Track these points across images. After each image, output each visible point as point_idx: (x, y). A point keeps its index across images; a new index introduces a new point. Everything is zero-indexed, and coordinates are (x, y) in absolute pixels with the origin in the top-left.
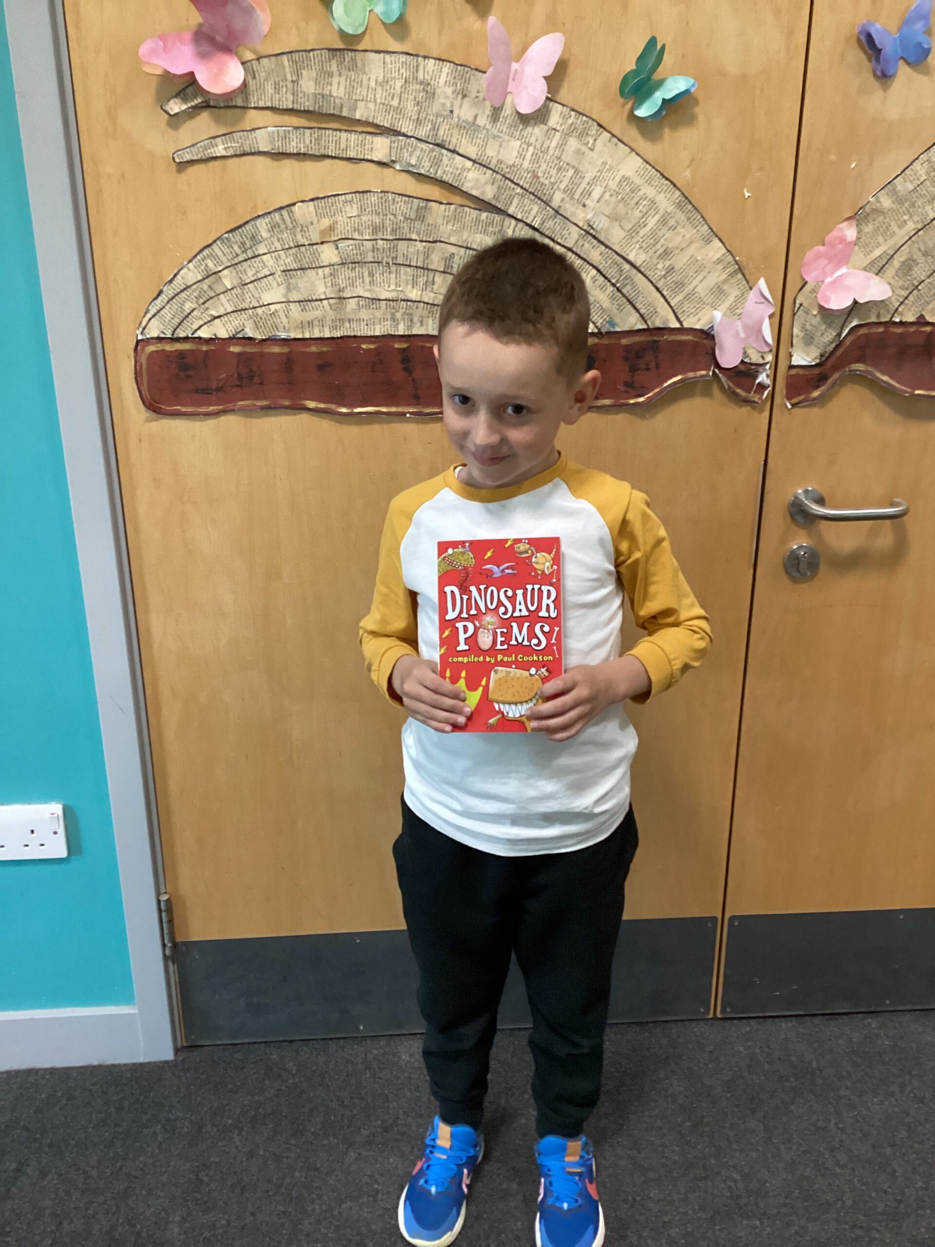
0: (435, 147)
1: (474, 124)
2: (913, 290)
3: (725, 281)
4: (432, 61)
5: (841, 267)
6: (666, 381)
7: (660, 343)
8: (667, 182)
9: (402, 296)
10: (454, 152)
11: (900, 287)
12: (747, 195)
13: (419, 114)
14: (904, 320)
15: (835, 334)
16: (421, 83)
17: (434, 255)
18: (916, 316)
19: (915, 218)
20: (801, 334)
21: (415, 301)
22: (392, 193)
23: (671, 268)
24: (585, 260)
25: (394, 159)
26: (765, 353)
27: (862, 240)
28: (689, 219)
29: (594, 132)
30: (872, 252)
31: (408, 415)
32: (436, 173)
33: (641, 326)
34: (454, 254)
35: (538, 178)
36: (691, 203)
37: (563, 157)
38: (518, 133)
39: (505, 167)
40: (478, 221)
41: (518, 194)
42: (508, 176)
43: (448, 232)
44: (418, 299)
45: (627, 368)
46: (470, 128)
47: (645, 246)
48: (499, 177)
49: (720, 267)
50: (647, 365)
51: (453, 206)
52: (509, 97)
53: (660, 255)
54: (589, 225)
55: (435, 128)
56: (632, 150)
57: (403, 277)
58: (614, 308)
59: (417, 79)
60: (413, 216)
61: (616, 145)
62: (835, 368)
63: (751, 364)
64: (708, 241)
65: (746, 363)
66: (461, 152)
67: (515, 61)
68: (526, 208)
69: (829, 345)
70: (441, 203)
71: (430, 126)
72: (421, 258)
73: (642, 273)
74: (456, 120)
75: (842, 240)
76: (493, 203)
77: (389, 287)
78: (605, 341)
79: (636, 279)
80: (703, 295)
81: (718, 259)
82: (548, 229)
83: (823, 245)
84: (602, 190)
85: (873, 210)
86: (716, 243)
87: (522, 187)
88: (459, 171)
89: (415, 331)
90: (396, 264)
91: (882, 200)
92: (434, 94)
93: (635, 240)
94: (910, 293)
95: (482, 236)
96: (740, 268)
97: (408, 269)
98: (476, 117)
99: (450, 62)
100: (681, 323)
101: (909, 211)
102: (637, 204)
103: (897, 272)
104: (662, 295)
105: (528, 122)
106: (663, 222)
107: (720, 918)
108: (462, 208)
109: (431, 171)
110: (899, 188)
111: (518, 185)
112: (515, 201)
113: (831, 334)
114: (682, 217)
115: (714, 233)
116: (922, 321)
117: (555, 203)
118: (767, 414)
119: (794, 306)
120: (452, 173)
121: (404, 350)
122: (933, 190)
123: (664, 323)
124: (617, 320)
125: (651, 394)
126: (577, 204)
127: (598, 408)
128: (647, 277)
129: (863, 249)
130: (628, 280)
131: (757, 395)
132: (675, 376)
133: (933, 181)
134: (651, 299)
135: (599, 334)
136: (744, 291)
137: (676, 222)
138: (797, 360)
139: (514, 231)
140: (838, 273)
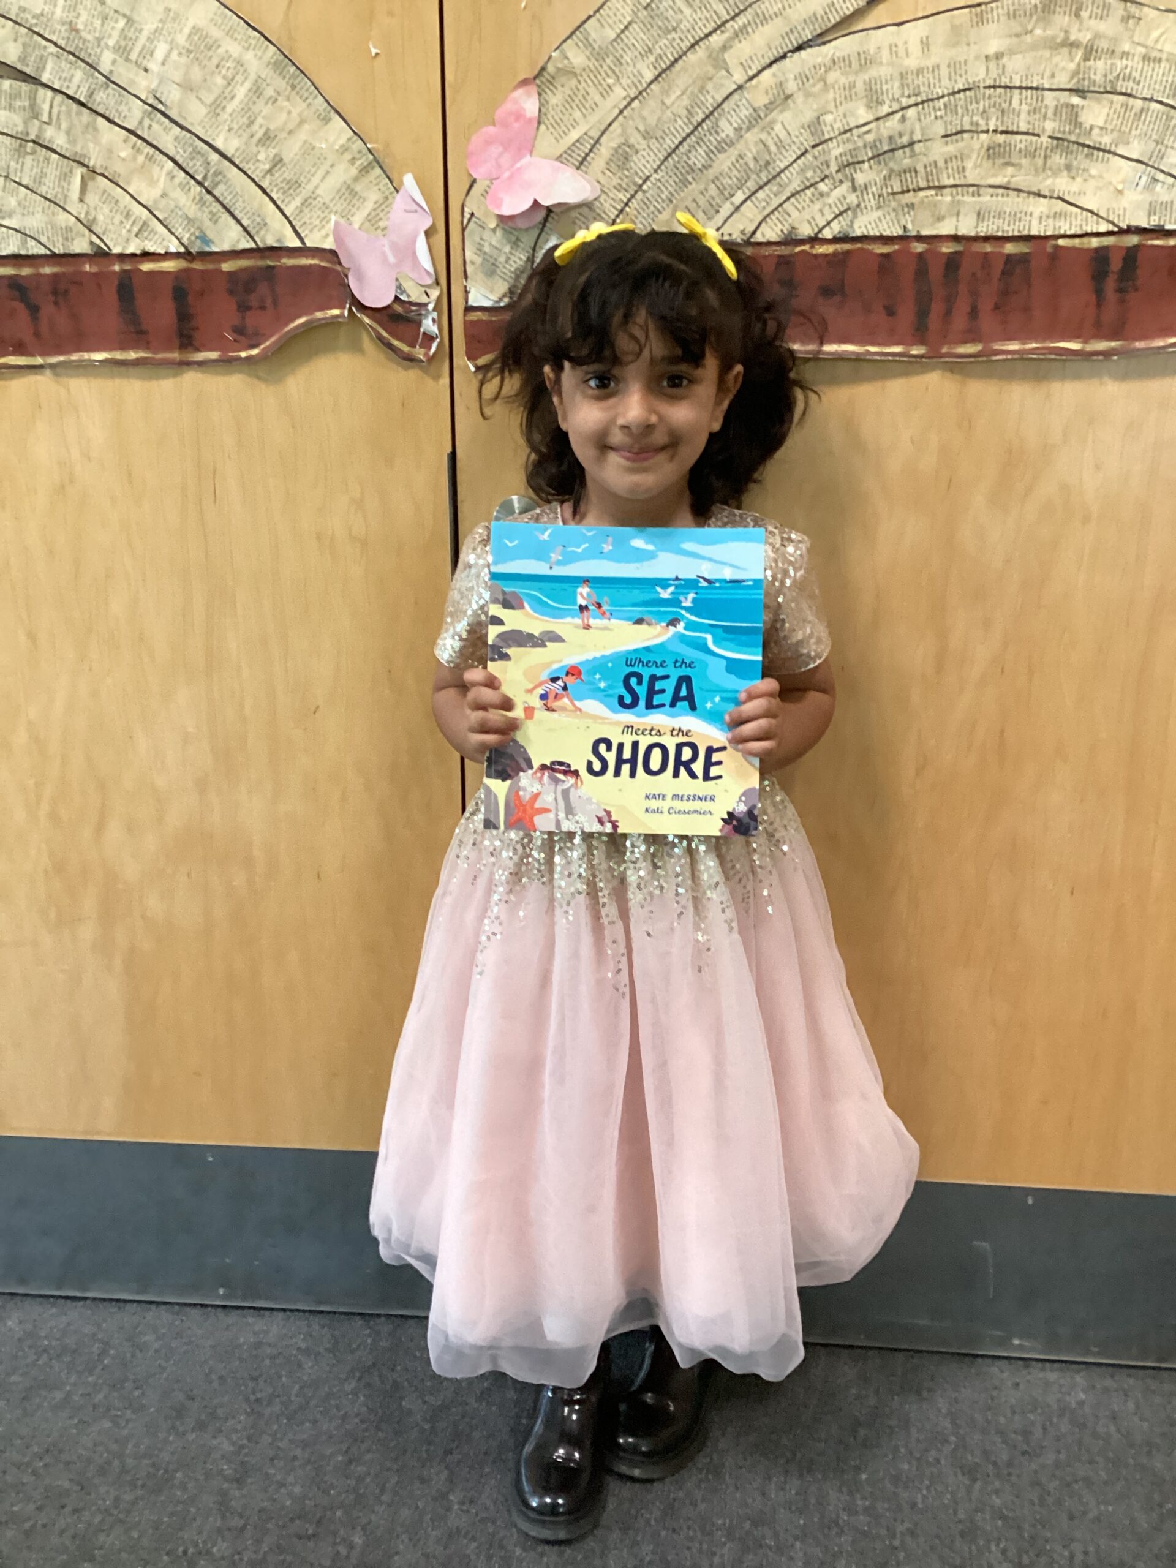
2: (636, 192)
3: (356, 179)
5: (523, 157)
6: (287, 324)
7: (278, 270)
8: (255, 33)
11: (615, 187)
15: (524, 258)
19: (625, 82)
20: (479, 260)
23: (277, 159)
24: (157, 148)
27: (549, 116)
28: (293, 87)
30: (566, 134)
33: (246, 244)
35: (77, 31)
36: (294, 64)
37: (108, 3)
39: (30, 17)
41: (52, 54)
42: (37, 30)
45: (235, 307)
47: (235, 126)
48: (24, 31)
49: (348, 156)
50: (262, 301)
53: (260, 140)
54: (156, 98)
58: (205, 217)
63: (411, 303)
64: (327, 120)
65: (403, 302)
68: (64, 74)
69: (519, 277)
73: (237, 166)
75: (519, 116)
76: (19, 66)
78: (198, 266)
79: (229, 176)
80: (327, 200)
81: (342, 146)
82: (99, 104)
83: (494, 124)
84: (168, 47)
85: (559, 70)
86: (337, 121)
87: (55, 44)
91: (570, 54)
93: (225, 116)
94: (633, 196)
95: (7, 113)
96: (376, 160)
100: (302, 240)
101: (613, 71)
102: (217, 67)
103: (608, 164)
104: (271, 198)
106: (257, 91)
110: (593, 35)
111: (49, 41)
112: (49, 64)
113: (519, 259)
114: (282, 84)
115: (333, 108)
117: (105, 67)
118: (447, 380)
119: (463, 216)
122: (644, 37)
123: (279, 241)
124: (210, 234)
125: (268, 343)
126: (136, 68)
127: (201, 364)
128: (245, 173)
129: (552, 129)
130: (220, 177)
131: (423, 351)
132: (299, 317)
133: (644, 25)
134: (256, 204)
135: (187, 255)
136: (387, 193)
137: (275, 91)
138: (475, 301)
139: (51, 107)
140: (518, 165)
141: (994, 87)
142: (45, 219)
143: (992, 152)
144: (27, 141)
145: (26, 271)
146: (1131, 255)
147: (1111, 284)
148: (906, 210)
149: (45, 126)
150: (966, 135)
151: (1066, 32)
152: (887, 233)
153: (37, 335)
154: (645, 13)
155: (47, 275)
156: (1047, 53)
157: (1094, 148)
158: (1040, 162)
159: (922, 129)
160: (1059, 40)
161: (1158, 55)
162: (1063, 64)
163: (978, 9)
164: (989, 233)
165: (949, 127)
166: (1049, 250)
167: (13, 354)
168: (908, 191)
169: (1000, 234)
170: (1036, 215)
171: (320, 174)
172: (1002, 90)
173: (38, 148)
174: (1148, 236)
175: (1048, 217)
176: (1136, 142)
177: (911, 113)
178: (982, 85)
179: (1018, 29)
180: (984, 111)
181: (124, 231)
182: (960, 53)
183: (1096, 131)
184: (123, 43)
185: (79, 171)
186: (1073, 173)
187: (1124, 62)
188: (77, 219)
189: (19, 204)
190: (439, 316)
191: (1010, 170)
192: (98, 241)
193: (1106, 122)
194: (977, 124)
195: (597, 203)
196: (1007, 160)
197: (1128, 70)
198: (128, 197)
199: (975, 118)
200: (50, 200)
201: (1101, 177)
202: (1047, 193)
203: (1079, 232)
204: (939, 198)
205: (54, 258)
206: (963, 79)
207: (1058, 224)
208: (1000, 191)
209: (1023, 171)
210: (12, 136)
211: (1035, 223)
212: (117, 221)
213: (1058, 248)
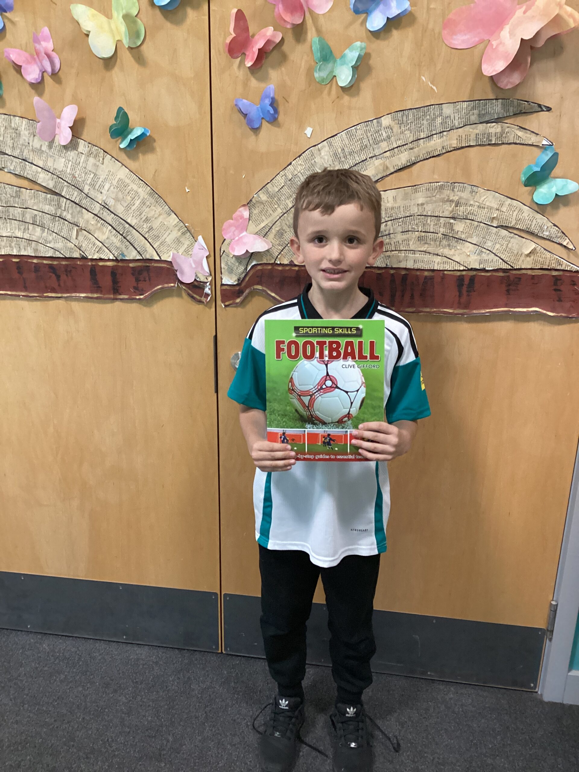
0: (23, 161)
1: (40, 149)
2: (285, 247)
3: (180, 236)
4: (17, 118)
5: (243, 232)
6: (154, 288)
7: (150, 267)
8: (142, 182)
9: (14, 235)
10: (32, 163)
11: (278, 245)
12: (187, 190)
13: (13, 144)
14: (282, 263)
15: (243, 268)
16: (13, 129)
17: (27, 215)
18: (289, 261)
19: (281, 207)
20: (226, 268)
21: (20, 238)
22: (4, 183)
23: (151, 227)
24: (105, 221)
25: (3, 166)
26: (207, 276)
27: (253, 218)
28: (157, 202)
29: (102, 155)
30: (259, 224)
31: (21, 297)
32: (24, 174)
33: (139, 257)
34: (36, 215)
35: (76, 177)
36: (157, 194)
37: (87, 168)
38: (63, 155)
39: (58, 172)
40: (46, 199)
41: (66, 185)
42: (60, 176)
43: (32, 204)
44: (22, 237)
45: (134, 279)
46: (39, 151)
47: (135, 216)
48: (55, 177)
49: (177, 228)
50: (145, 278)
51: (33, 191)
52: (57, 137)
53: (144, 220)
54: (105, 203)
55: (22, 152)
56: (123, 165)
57: (13, 225)
58: (123, 247)
59: (11, 127)
60: (14, 195)
61: (114, 162)
62: (246, 287)
63: (201, 282)
64: (170, 215)
65: (198, 281)
66: (35, 163)
67: (58, 118)
68: (70, 193)
69: (241, 274)
70: (27, 189)
71: (19, 151)
72: (21, 217)
73: (136, 230)
74: (31, 147)
75: (242, 217)
76: (53, 190)
77: (7, 230)
78: (120, 264)
79: (132, 233)
80: (169, 243)
81: (175, 224)
82: (83, 204)
83: (232, 220)
84: (109, 185)
85: (257, 201)
86: (173, 216)
87: (67, 182)
88: (35, 173)
89: (22, 254)
90: (9, 219)
91: (261, 196)
92: (20, 134)
93: (130, 212)
94: (284, 248)
95: (49, 206)
96: (187, 230)
97: (16, 222)
98: (41, 146)
99: (26, 118)
100: (160, 257)
101: (277, 203)
102: (128, 193)
103: (275, 236)
104: (148, 242)
105: (68, 149)
106: (143, 203)
107: (219, 594)
108: (37, 192)
109: (21, 172)
110: (270, 190)
111: (65, 181)
112: (65, 189)
113: (241, 269)
114: (152, 201)
115: (172, 210)
116: (292, 264)
117: (86, 191)
118: (214, 309)
119: (220, 252)
120: (31, 174)
121: (17, 262)
122: (289, 191)
123: (151, 257)
124: (125, 253)
125: (147, 294)
126: (97, 192)
127: (121, 299)
128: (139, 232)
129: (254, 223)
130: (129, 233)
131: (205, 299)
132: (158, 285)
133: (289, 187)
134: (142, 243)
135: (116, 260)
136: (192, 242)
137: (150, 203)
138: (225, 281)
139: (65, 204)
140: (241, 235)
141: (421, 215)
142: (63, 244)
143: (420, 239)
144: (56, 217)
145: (55, 263)
146: (472, 279)
147: (465, 288)
148: (387, 258)
149: (63, 211)
150: (410, 232)
151: (448, 196)
152: (380, 266)
153: (59, 285)
154: (289, 182)
155: (64, 265)
156: (441, 204)
157: (459, 239)
158: (438, 243)
159: (393, 229)
160: (446, 200)
161: (484, 206)
162: (447, 208)
163: (415, 187)
164: (419, 268)
165: (403, 229)
166: (441, 275)
167: (51, 292)
168: (388, 251)
169: (423, 268)
170: (437, 262)
171: (167, 233)
172: (424, 217)
173: (60, 219)
174: (480, 272)
175: (441, 263)
176: (475, 237)
177: (389, 223)
178: (416, 215)
179: (430, 195)
180: (417, 224)
181: (93, 251)
182: (407, 203)
183: (459, 233)
184: (93, 183)
185: (76, 228)
186: (451, 247)
187: (471, 208)
188: (75, 245)
189: (53, 239)
190: (211, 287)
191: (426, 246)
192: (83, 254)
193: (463, 230)
194: (414, 228)
195: (271, 250)
196: (425, 242)
197: (472, 211)
198: (94, 238)
199: (413, 227)
200: (65, 238)
201: (461, 250)
202: (441, 255)
203: (452, 269)
204: (400, 254)
205: (66, 258)
206: (409, 212)
207: (444, 266)
208: (423, 253)
209: (432, 246)
210: (50, 215)
211: (436, 265)
212: (90, 247)
213: (444, 274)
